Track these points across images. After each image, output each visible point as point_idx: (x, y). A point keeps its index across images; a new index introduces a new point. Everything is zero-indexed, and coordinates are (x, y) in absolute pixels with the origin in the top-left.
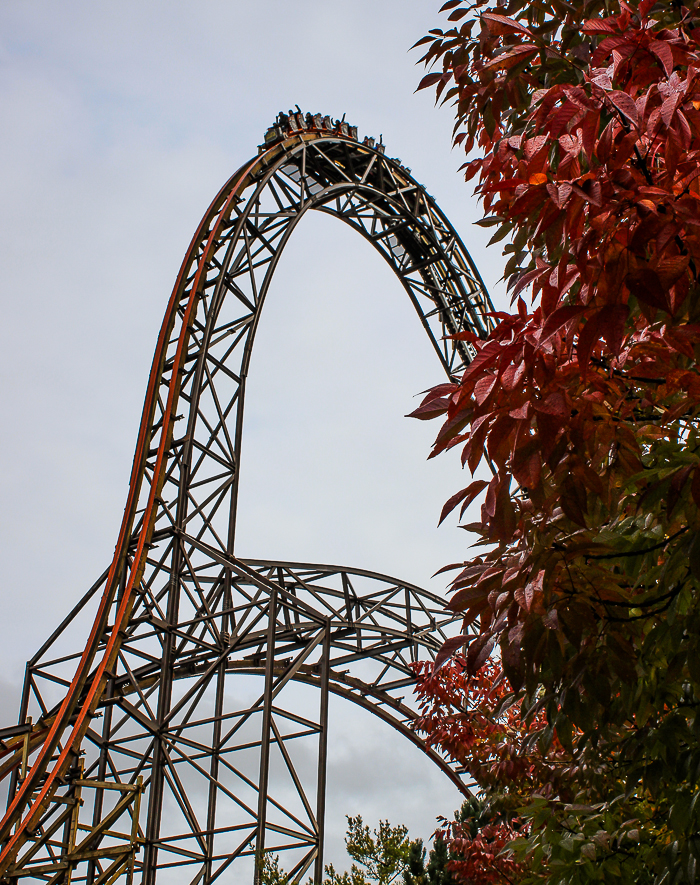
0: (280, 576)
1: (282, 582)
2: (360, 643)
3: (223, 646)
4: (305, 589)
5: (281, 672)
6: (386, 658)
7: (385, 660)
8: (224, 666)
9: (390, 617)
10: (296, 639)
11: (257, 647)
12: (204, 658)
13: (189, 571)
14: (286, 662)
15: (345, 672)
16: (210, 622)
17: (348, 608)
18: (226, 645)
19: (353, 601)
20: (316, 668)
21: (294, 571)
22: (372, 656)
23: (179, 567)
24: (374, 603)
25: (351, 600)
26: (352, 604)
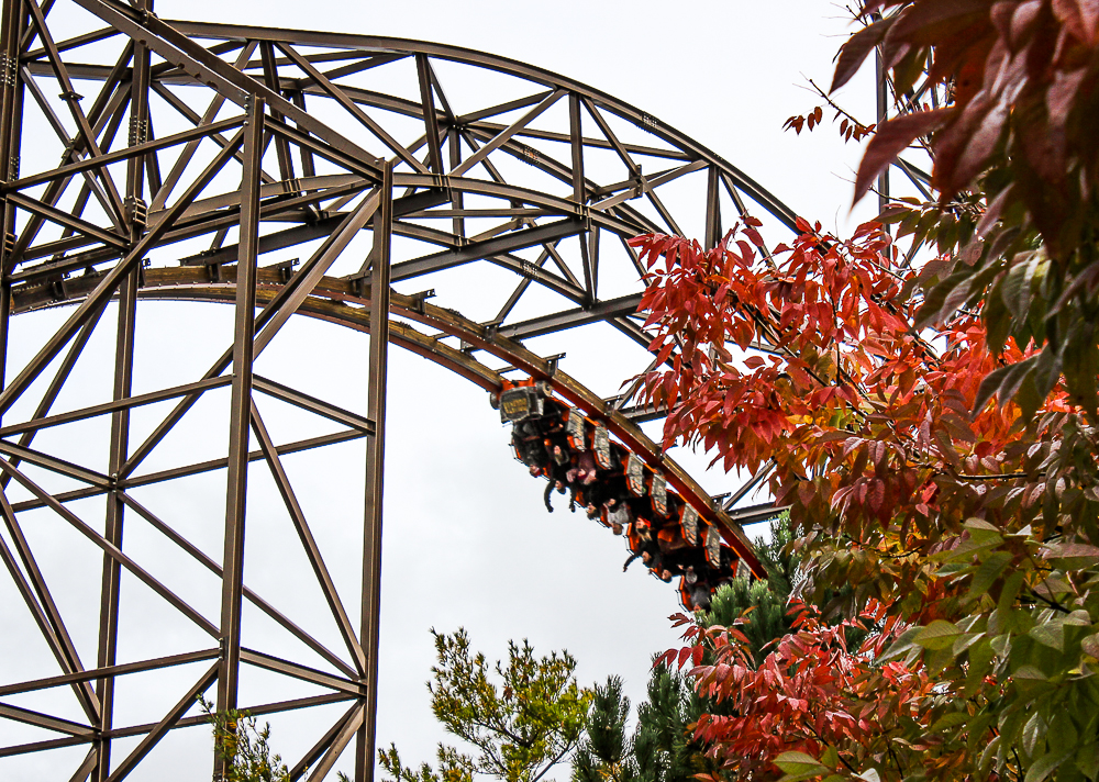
0: (269, 63)
1: (271, 78)
2: (459, 225)
3: (131, 233)
4: (330, 94)
5: (273, 295)
6: (522, 262)
7: (520, 268)
8: (135, 282)
9: (531, 162)
10: (308, 218)
11: (213, 235)
12: (86, 261)
13: (47, 51)
14: (283, 271)
15: (425, 295)
16: (98, 173)
17: (432, 139)
18: (139, 229)
19: (445, 125)
20: (356, 286)
21: (303, 51)
22: (490, 257)
23: (22, 41)
24: (494, 131)
25: (441, 123)
26: (442, 133)
